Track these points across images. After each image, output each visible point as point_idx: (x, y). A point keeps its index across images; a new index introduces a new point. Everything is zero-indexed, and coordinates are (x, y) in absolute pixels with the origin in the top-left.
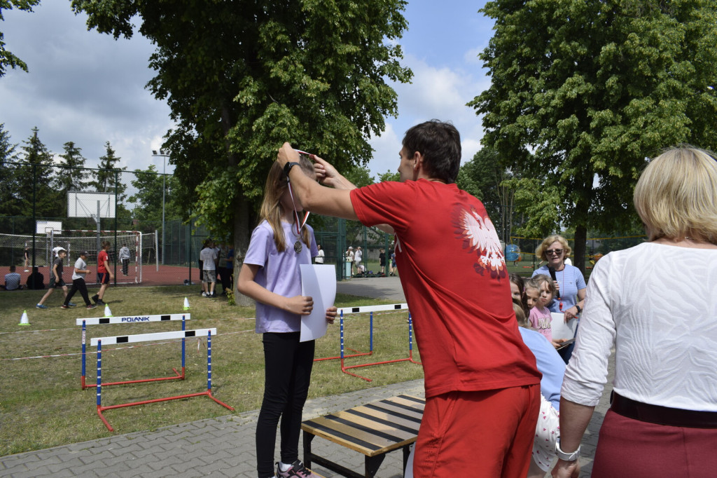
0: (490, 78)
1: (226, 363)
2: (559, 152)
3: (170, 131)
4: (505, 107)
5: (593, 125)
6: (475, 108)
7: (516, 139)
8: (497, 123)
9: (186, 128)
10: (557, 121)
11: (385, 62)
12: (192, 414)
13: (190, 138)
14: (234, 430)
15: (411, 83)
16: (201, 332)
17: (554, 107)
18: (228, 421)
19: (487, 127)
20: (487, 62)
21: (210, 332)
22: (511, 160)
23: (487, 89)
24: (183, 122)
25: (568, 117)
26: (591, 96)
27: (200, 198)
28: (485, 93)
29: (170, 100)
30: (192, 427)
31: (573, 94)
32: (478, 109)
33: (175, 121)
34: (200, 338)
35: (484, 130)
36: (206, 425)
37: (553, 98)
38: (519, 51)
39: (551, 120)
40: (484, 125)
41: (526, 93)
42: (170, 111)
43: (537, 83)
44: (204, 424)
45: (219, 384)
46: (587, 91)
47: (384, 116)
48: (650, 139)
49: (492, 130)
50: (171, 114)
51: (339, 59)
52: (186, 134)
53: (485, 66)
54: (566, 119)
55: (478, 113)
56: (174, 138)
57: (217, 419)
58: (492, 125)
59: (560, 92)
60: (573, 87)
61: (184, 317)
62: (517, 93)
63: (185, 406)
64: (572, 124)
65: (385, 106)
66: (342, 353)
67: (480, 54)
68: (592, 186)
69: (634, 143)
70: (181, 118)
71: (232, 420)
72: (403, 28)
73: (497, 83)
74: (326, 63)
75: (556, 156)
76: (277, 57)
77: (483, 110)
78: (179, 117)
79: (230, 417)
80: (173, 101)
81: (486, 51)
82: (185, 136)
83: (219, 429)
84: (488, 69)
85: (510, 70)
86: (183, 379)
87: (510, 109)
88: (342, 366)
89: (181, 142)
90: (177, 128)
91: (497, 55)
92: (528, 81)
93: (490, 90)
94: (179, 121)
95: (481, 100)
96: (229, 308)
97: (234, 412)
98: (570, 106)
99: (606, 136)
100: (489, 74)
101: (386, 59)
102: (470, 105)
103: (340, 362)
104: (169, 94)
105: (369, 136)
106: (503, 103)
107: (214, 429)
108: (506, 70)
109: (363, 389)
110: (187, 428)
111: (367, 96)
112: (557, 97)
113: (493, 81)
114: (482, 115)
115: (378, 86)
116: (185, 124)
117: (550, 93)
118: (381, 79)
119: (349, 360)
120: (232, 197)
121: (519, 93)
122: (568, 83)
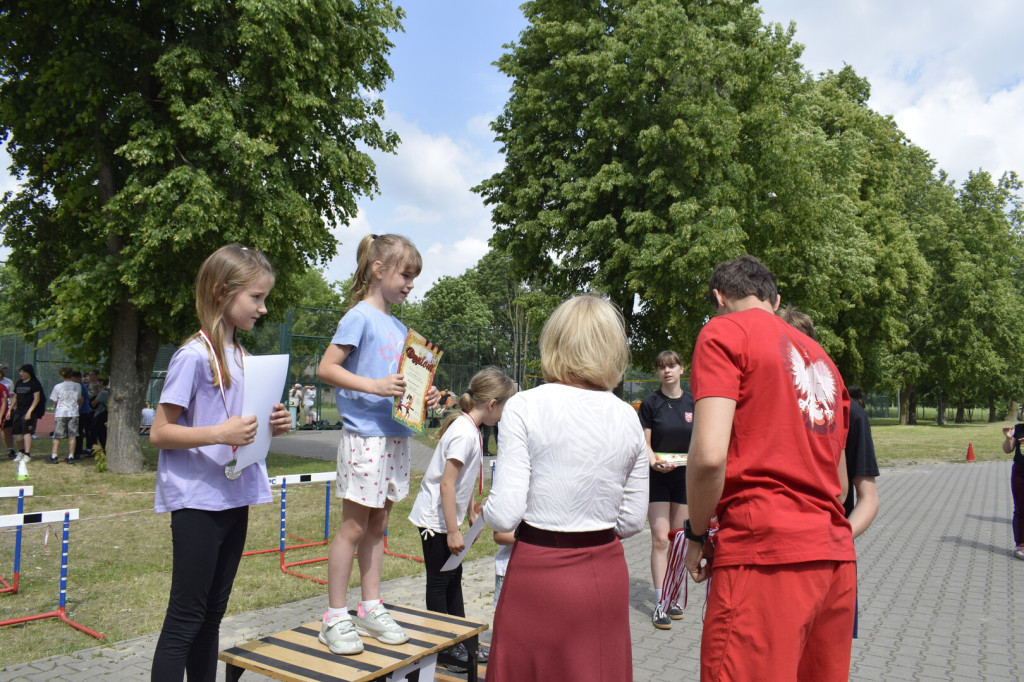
0: (504, 156)
1: (91, 564)
2: (591, 263)
3: (8, 194)
4: (523, 197)
5: (629, 230)
6: (482, 195)
7: (537, 244)
8: (512, 218)
9: (37, 191)
10: (588, 222)
11: (360, 121)
12: (30, 650)
13: (42, 206)
14: (104, 671)
15: (395, 153)
16: (51, 516)
17: (585, 201)
18: (94, 656)
19: (498, 223)
20: (501, 134)
21: (67, 516)
22: (529, 270)
23: (500, 170)
24: (31, 181)
25: (603, 218)
27: (57, 302)
28: (497, 176)
29: (11, 145)
30: (31, 670)
31: (608, 186)
32: (486, 197)
33: (19, 178)
34: (50, 525)
35: (494, 227)
36: (56, 666)
37: (584, 188)
38: (544, 124)
39: (582, 218)
40: (493, 220)
41: (551, 179)
42: (10, 161)
43: (564, 168)
44: (52, 663)
45: (79, 598)
46: (626, 183)
47: (355, 195)
48: (697, 254)
49: (504, 227)
50: (12, 167)
52: (35, 200)
53: (497, 139)
54: (600, 222)
55: (486, 202)
56: (15, 205)
57: (75, 654)
58: (504, 221)
59: (592, 183)
60: (610, 178)
61: (22, 492)
62: (539, 179)
63: (18, 636)
64: (606, 226)
65: (357, 182)
66: (282, 543)
67: (492, 123)
68: (632, 310)
69: (680, 259)
70: (28, 175)
71: (100, 655)
72: (387, 77)
73: (514, 164)
75: (588, 268)
77: (493, 200)
78: (26, 172)
79: (98, 650)
80: (18, 147)
81: (500, 119)
82: (34, 203)
83: (78, 671)
84: (502, 145)
85: (531, 148)
86: (14, 592)
87: (531, 200)
88: (282, 563)
89: (27, 212)
90: (20, 190)
91: (513, 126)
92: (554, 163)
93: (503, 173)
94: (25, 179)
95: (491, 186)
96: (97, 476)
97: (104, 641)
98: (607, 203)
99: (648, 247)
100: (503, 150)
101: (361, 117)
102: (475, 190)
103: (279, 557)
104: (11, 136)
105: (334, 224)
106: (521, 192)
107: (69, 670)
108: (525, 147)
109: (313, 595)
110: (21, 673)
111: (332, 166)
112: (589, 188)
113: (507, 160)
114: (492, 206)
115: (347, 152)
116: (36, 184)
117: (581, 182)
118: (353, 144)
119: (293, 553)
120: (109, 303)
121: (542, 180)
122: (604, 171)
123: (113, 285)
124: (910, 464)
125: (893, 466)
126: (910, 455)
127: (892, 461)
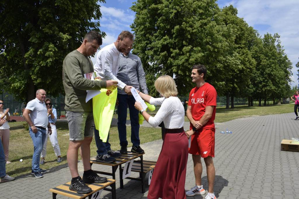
2: (161, 65)
4: (141, 47)
5: (172, 55)
7: (145, 60)
10: (160, 53)
15: (105, 38)
17: (158, 47)
20: (133, 29)
25: (164, 52)
26: (171, 44)
31: (165, 43)
39: (158, 52)
46: (170, 42)
48: (191, 61)
51: (73, 25)
60: (165, 41)
62: (145, 41)
64: (166, 54)
67: (130, 26)
74: (68, 26)
75: (160, 67)
76: (46, 23)
81: (133, 25)
87: (143, 48)
91: (137, 26)
92: (149, 37)
96: (26, 131)
98: (165, 48)
99: (177, 59)
101: (94, 27)
106: (140, 45)
108: (141, 32)
112: (159, 43)
117: (157, 42)
120: (26, 82)
121: (146, 41)
122: (164, 39)
123: (27, 77)
124: (249, 117)
125: (245, 117)
126: (250, 114)
127: (244, 116)
